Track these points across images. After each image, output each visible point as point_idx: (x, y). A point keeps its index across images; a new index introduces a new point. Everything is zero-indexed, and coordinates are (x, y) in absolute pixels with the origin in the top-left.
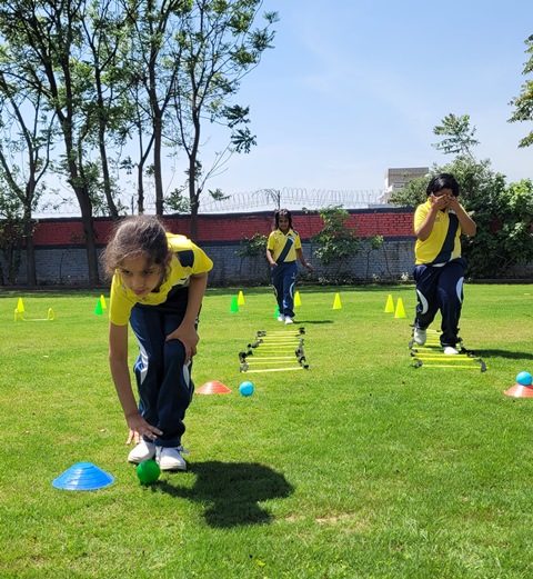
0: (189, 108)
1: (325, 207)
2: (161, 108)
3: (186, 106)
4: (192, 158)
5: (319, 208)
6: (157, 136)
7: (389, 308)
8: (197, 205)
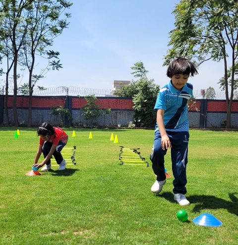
0: (30, 50)
1: (87, 95)
2: (17, 49)
3: (29, 49)
4: (31, 71)
5: (85, 95)
6: (15, 61)
7: (112, 139)
8: (32, 92)
